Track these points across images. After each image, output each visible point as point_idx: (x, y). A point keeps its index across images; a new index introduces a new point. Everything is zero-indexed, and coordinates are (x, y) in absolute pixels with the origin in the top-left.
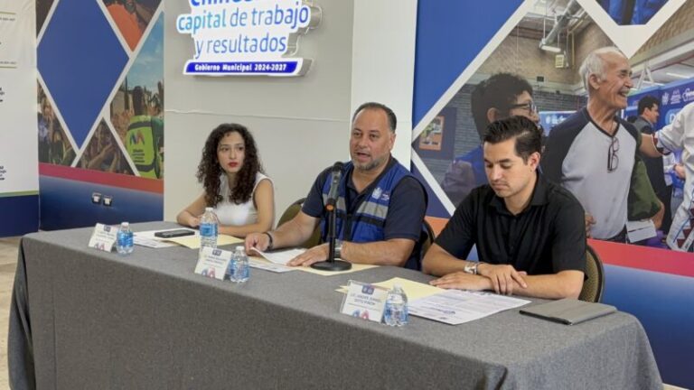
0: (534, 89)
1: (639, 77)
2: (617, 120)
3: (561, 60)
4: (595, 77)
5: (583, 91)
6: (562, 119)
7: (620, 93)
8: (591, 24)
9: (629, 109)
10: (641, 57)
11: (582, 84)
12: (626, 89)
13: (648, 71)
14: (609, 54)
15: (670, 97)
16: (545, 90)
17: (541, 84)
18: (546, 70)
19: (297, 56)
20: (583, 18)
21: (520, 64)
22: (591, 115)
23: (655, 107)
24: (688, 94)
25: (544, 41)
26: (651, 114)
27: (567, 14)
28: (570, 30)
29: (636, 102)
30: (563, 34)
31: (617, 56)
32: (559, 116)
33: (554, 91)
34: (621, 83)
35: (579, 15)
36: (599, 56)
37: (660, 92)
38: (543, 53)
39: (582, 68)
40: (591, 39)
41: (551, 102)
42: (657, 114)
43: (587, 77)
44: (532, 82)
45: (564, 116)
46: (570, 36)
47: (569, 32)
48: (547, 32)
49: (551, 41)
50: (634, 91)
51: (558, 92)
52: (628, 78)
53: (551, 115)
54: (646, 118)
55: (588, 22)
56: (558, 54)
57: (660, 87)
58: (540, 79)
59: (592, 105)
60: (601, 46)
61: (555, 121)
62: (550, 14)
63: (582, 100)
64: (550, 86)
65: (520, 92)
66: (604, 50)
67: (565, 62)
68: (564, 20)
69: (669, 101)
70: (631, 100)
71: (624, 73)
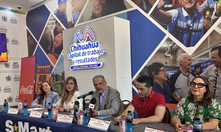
0: (165, 66)
1: (194, 60)
2: (189, 72)
3: (171, 58)
4: (181, 61)
5: (179, 65)
6: (173, 73)
7: (189, 65)
8: (179, 48)
9: (192, 69)
10: (194, 55)
11: (178, 63)
12: (190, 64)
13: (196, 59)
14: (185, 55)
15: (203, 65)
16: (168, 66)
17: (166, 64)
18: (168, 61)
19: (100, 62)
20: (176, 46)
21: (160, 60)
22: (181, 71)
23: (199, 68)
24: (208, 64)
25: (166, 53)
26: (198, 70)
27: (172, 46)
28: (173, 49)
29: (194, 67)
30: (171, 51)
31: (187, 55)
32: (172, 72)
33: (170, 66)
34: (189, 62)
35: (175, 46)
36: (182, 56)
37: (200, 64)
38: (166, 56)
39: (178, 59)
40: (179, 52)
41: (170, 69)
42: (200, 70)
43: (179, 61)
44: (164, 64)
45: (174, 72)
46: (173, 51)
47: (173, 50)
48: (167, 51)
49: (168, 53)
50: (193, 64)
51: (171, 66)
52: (191, 61)
53: (170, 72)
54: (197, 71)
55: (178, 47)
56: (171, 56)
57: (200, 62)
58: (166, 63)
59: (181, 69)
60: (182, 53)
61: (171, 74)
62: (167, 46)
63: (179, 67)
64: (169, 65)
65: (161, 67)
66: (183, 54)
67: (173, 58)
68: (171, 47)
69: (203, 66)
70: (192, 67)
71: (190, 60)
